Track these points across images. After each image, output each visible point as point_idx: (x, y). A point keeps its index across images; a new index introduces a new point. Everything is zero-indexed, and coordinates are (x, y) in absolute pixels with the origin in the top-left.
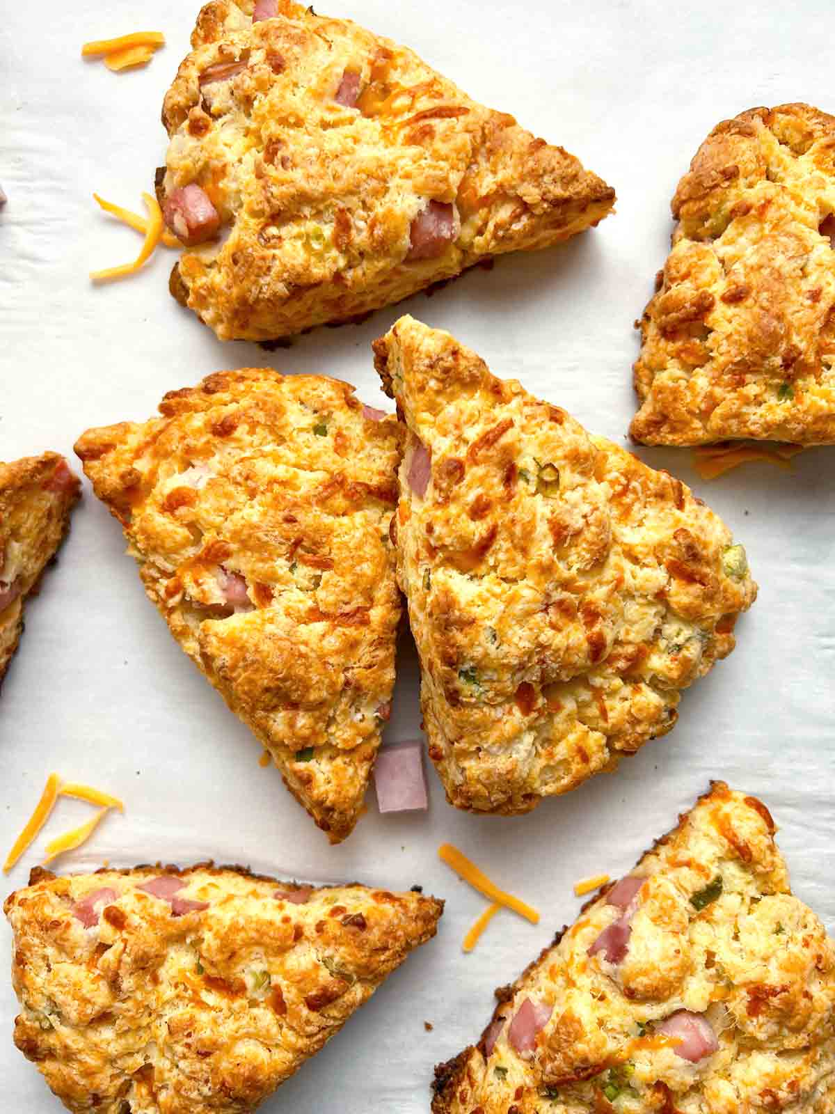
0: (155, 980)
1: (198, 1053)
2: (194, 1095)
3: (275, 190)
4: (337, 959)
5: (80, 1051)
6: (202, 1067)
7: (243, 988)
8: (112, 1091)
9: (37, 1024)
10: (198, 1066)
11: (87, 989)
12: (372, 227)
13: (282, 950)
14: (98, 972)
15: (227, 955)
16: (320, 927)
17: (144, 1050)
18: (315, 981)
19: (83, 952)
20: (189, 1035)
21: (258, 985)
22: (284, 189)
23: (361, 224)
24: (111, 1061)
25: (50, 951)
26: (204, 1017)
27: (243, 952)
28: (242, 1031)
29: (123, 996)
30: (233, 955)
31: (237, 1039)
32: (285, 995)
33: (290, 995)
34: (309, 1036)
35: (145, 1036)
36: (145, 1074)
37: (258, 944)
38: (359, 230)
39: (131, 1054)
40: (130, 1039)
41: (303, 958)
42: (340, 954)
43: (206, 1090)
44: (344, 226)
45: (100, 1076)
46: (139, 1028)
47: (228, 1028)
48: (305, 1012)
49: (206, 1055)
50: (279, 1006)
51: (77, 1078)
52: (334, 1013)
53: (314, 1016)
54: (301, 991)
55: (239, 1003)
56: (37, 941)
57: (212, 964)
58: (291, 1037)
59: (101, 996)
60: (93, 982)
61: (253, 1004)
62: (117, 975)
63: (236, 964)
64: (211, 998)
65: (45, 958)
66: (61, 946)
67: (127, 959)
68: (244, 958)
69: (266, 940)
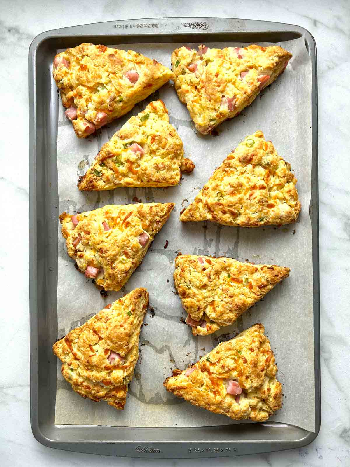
0: (219, 278)
1: (230, 296)
2: (227, 307)
3: (108, 258)
4: (266, 277)
5: (197, 294)
6: (230, 300)
7: (242, 281)
8: (203, 307)
9: (187, 287)
10: (229, 300)
11: (201, 278)
12: (132, 250)
13: (252, 273)
14: (204, 274)
15: (238, 272)
16: (262, 269)
17: (213, 296)
18: (261, 281)
19: (200, 269)
20: (227, 292)
21: (245, 281)
22: (110, 257)
23: (130, 251)
24: (204, 298)
25: (192, 269)
26: (231, 288)
27: (243, 272)
28: (241, 292)
29: (211, 280)
30: (240, 272)
31: (240, 294)
32: (253, 284)
33: (254, 284)
34: (258, 295)
35: (214, 292)
36: (212, 303)
37: (247, 270)
38: (130, 252)
39: (209, 297)
40: (210, 292)
41: (257, 276)
42: (267, 275)
43: (231, 306)
44: (126, 254)
45: (201, 302)
46: (214, 290)
47: (237, 291)
48: (258, 289)
49: (232, 297)
50: (251, 287)
51: (195, 302)
52: (264, 290)
53: (259, 290)
54: (257, 283)
55: (240, 285)
56: (188, 266)
57: (234, 275)
58: (253, 295)
59: (205, 280)
60: (203, 276)
61: (244, 286)
62: (210, 275)
63: (241, 275)
64: (233, 284)
65: (190, 271)
66: (195, 267)
67: (213, 271)
68: (243, 274)
69: (249, 270)
